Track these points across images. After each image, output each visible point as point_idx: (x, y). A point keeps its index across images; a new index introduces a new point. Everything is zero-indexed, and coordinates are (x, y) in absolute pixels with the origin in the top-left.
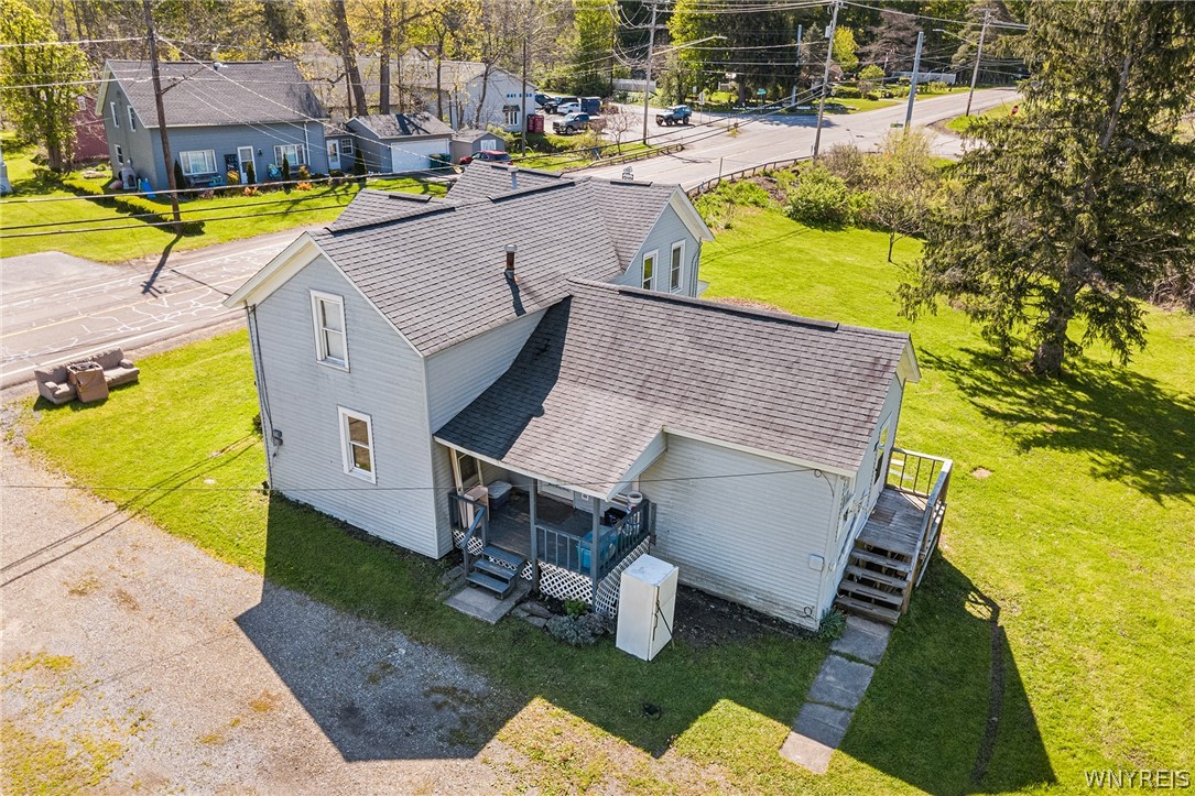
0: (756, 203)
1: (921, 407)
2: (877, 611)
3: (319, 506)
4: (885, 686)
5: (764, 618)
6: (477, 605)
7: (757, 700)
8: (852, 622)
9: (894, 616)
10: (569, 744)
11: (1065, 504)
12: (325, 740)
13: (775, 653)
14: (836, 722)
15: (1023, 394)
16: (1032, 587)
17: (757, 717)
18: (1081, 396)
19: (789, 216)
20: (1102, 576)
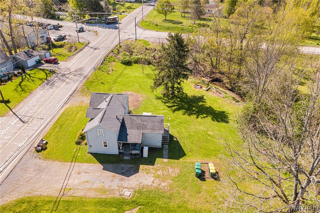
0: (114, 61)
1: (159, 109)
2: (166, 143)
3: (98, 153)
4: (170, 151)
5: (156, 148)
6: (126, 158)
7: (159, 157)
8: (164, 145)
9: (168, 143)
10: (145, 168)
11: (179, 120)
12: (123, 176)
13: (158, 152)
14: (167, 156)
15: (171, 101)
16: (179, 134)
17: (160, 159)
18: (178, 99)
19: (121, 63)
20: (185, 130)
